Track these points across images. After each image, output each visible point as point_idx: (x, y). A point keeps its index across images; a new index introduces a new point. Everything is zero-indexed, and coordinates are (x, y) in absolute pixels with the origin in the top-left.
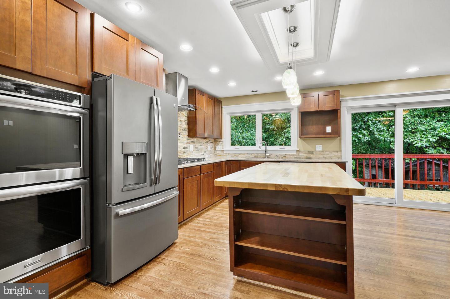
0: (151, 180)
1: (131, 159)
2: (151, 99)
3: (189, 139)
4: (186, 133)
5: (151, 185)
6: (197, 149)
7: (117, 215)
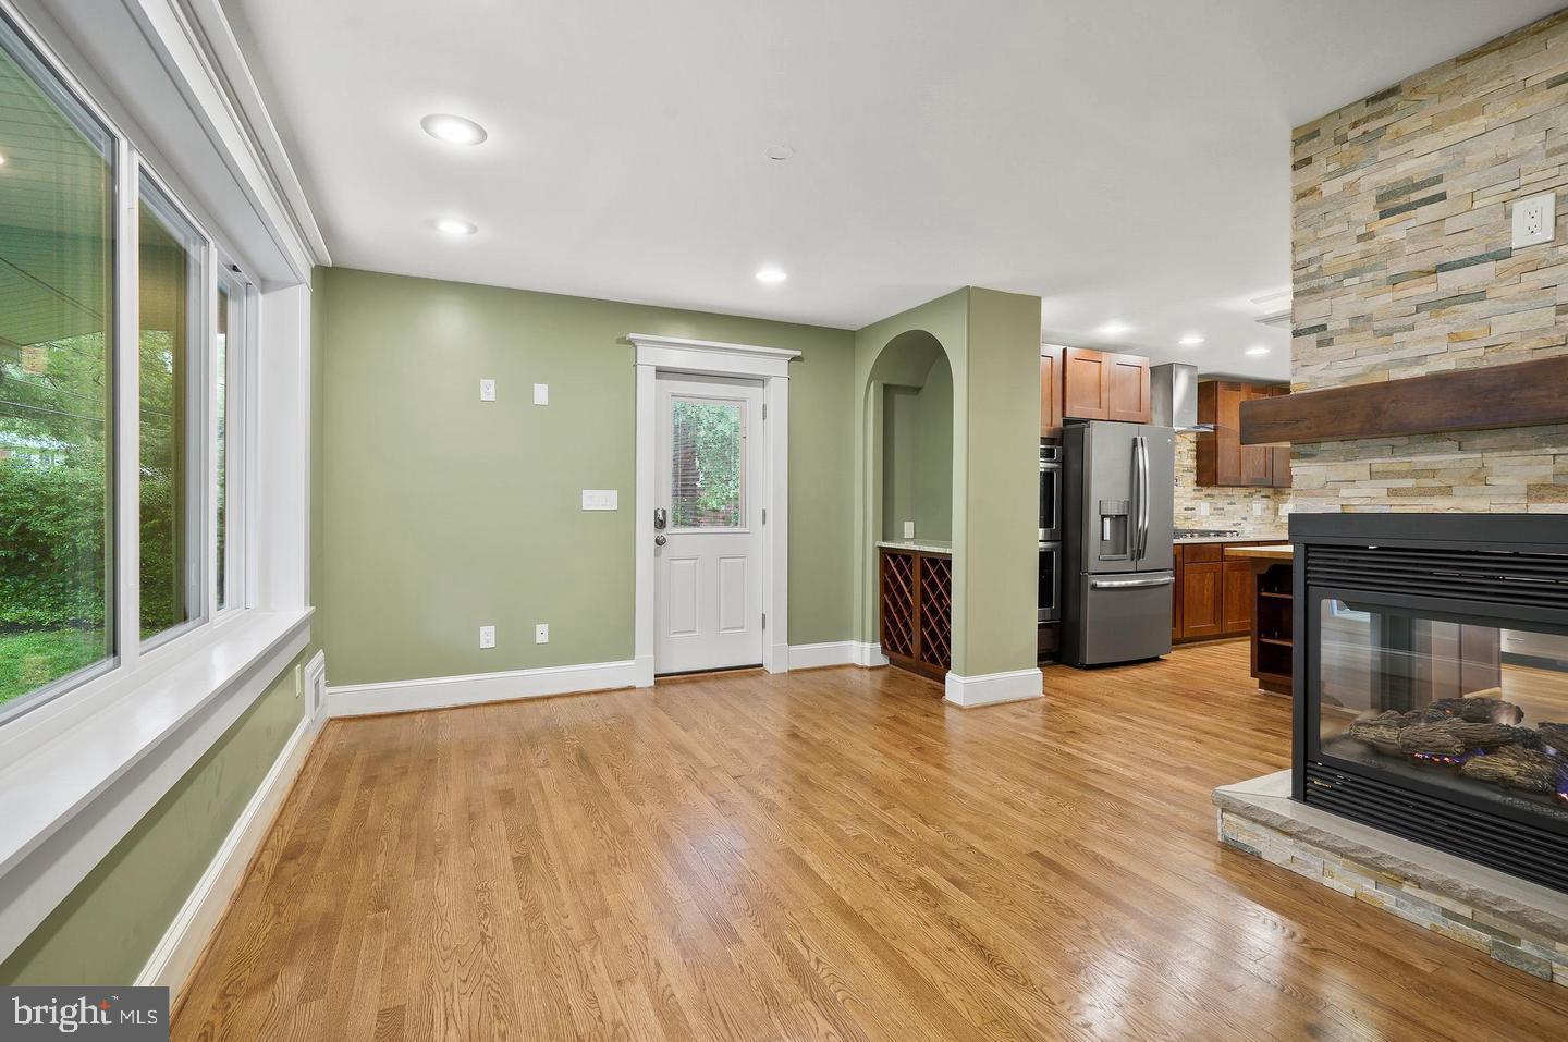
0: (1133, 551)
1: (1107, 522)
2: (1135, 440)
3: (1198, 490)
4: (1192, 477)
5: (1133, 559)
6: (1220, 512)
7: (1094, 587)
